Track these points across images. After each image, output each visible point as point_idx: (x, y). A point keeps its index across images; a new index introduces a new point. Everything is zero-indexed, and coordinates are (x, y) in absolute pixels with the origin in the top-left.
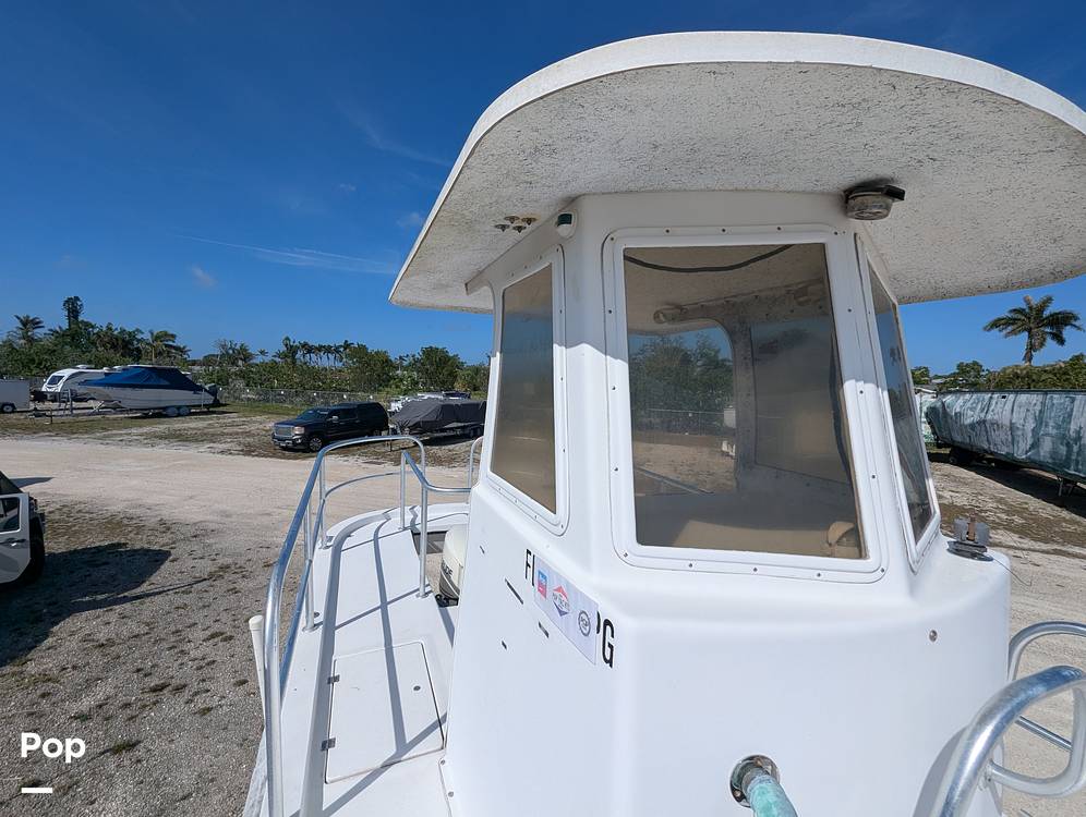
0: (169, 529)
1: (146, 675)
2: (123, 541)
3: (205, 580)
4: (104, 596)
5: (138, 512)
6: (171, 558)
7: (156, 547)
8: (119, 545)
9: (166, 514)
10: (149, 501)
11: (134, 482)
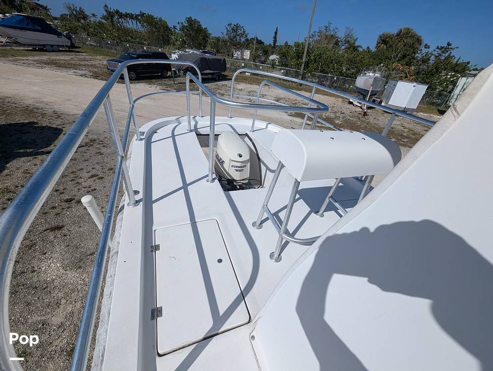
0: (59, 116)
1: (61, 193)
2: (35, 121)
3: (83, 146)
4: (31, 150)
5: (41, 105)
6: (63, 132)
7: (54, 126)
8: (34, 123)
9: (56, 108)
10: (46, 100)
11: (36, 88)
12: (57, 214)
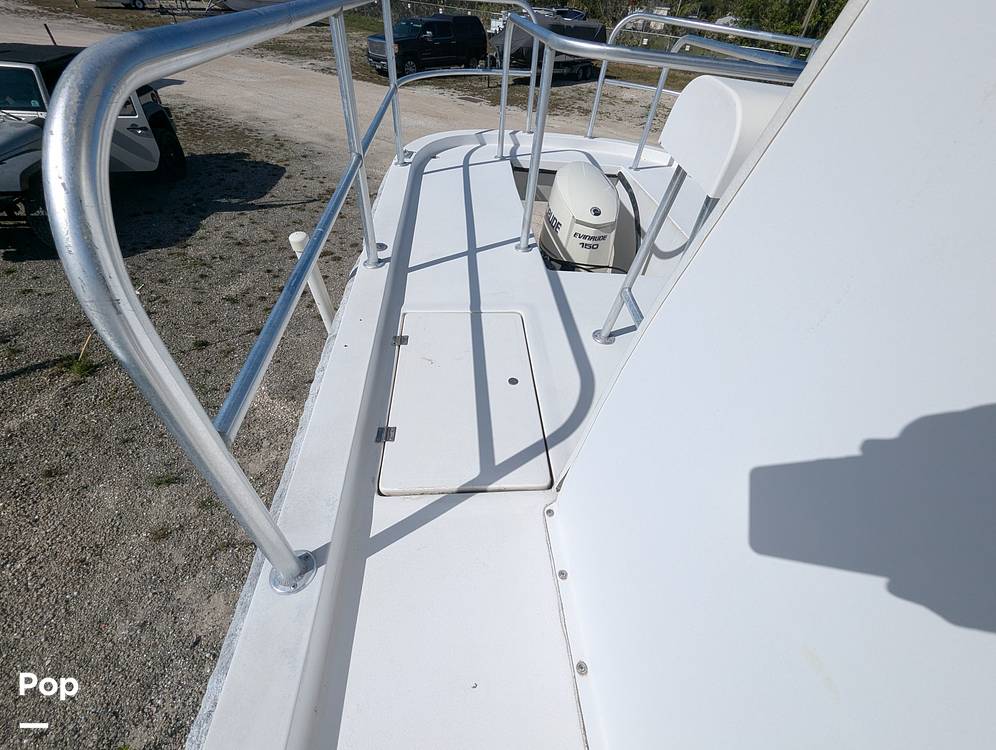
0: (282, 145)
1: (275, 277)
2: (246, 151)
3: (315, 200)
4: (236, 201)
5: (256, 125)
6: (286, 174)
7: (273, 162)
8: (244, 155)
9: (279, 130)
10: (265, 114)
11: (250, 94)
12: (267, 309)
